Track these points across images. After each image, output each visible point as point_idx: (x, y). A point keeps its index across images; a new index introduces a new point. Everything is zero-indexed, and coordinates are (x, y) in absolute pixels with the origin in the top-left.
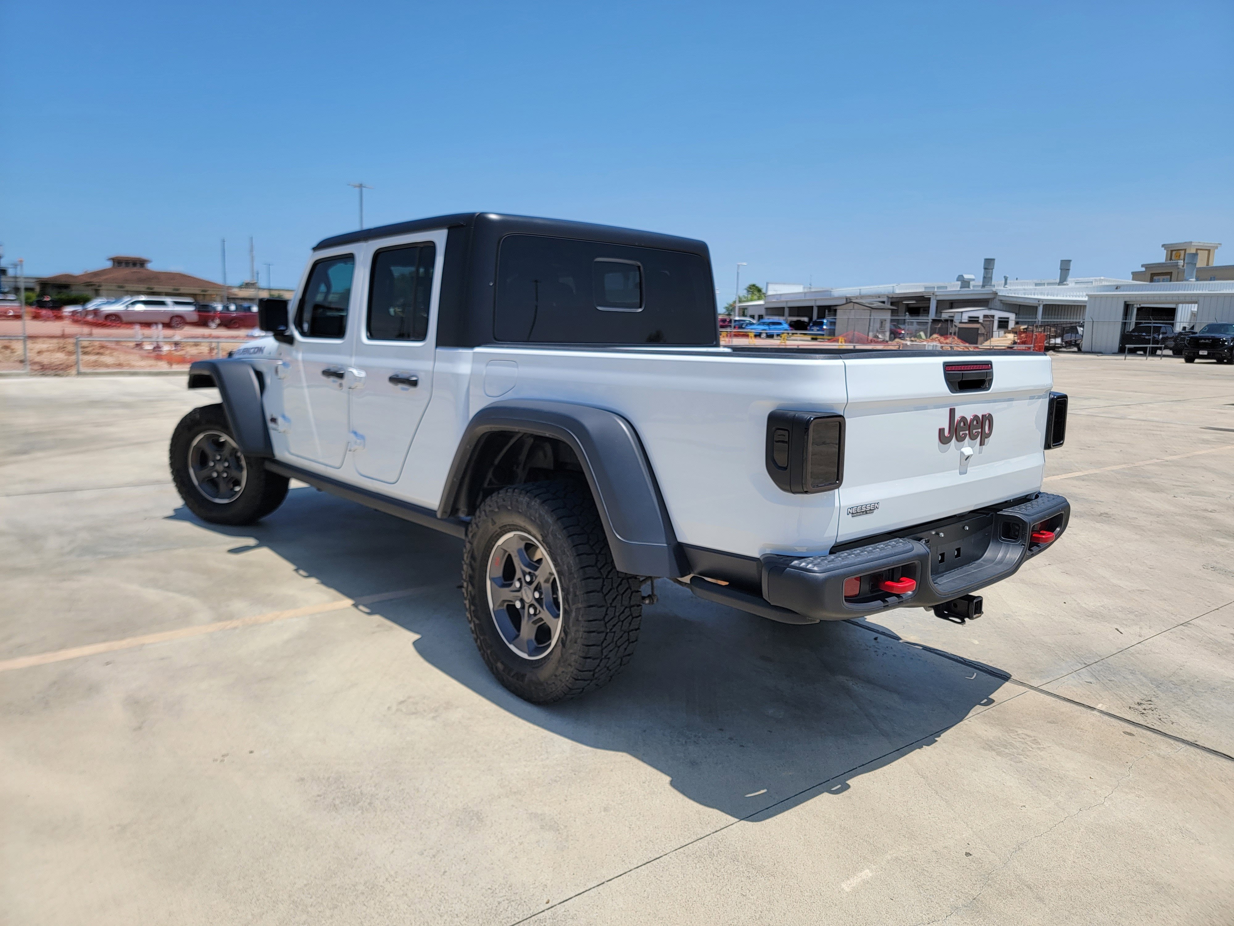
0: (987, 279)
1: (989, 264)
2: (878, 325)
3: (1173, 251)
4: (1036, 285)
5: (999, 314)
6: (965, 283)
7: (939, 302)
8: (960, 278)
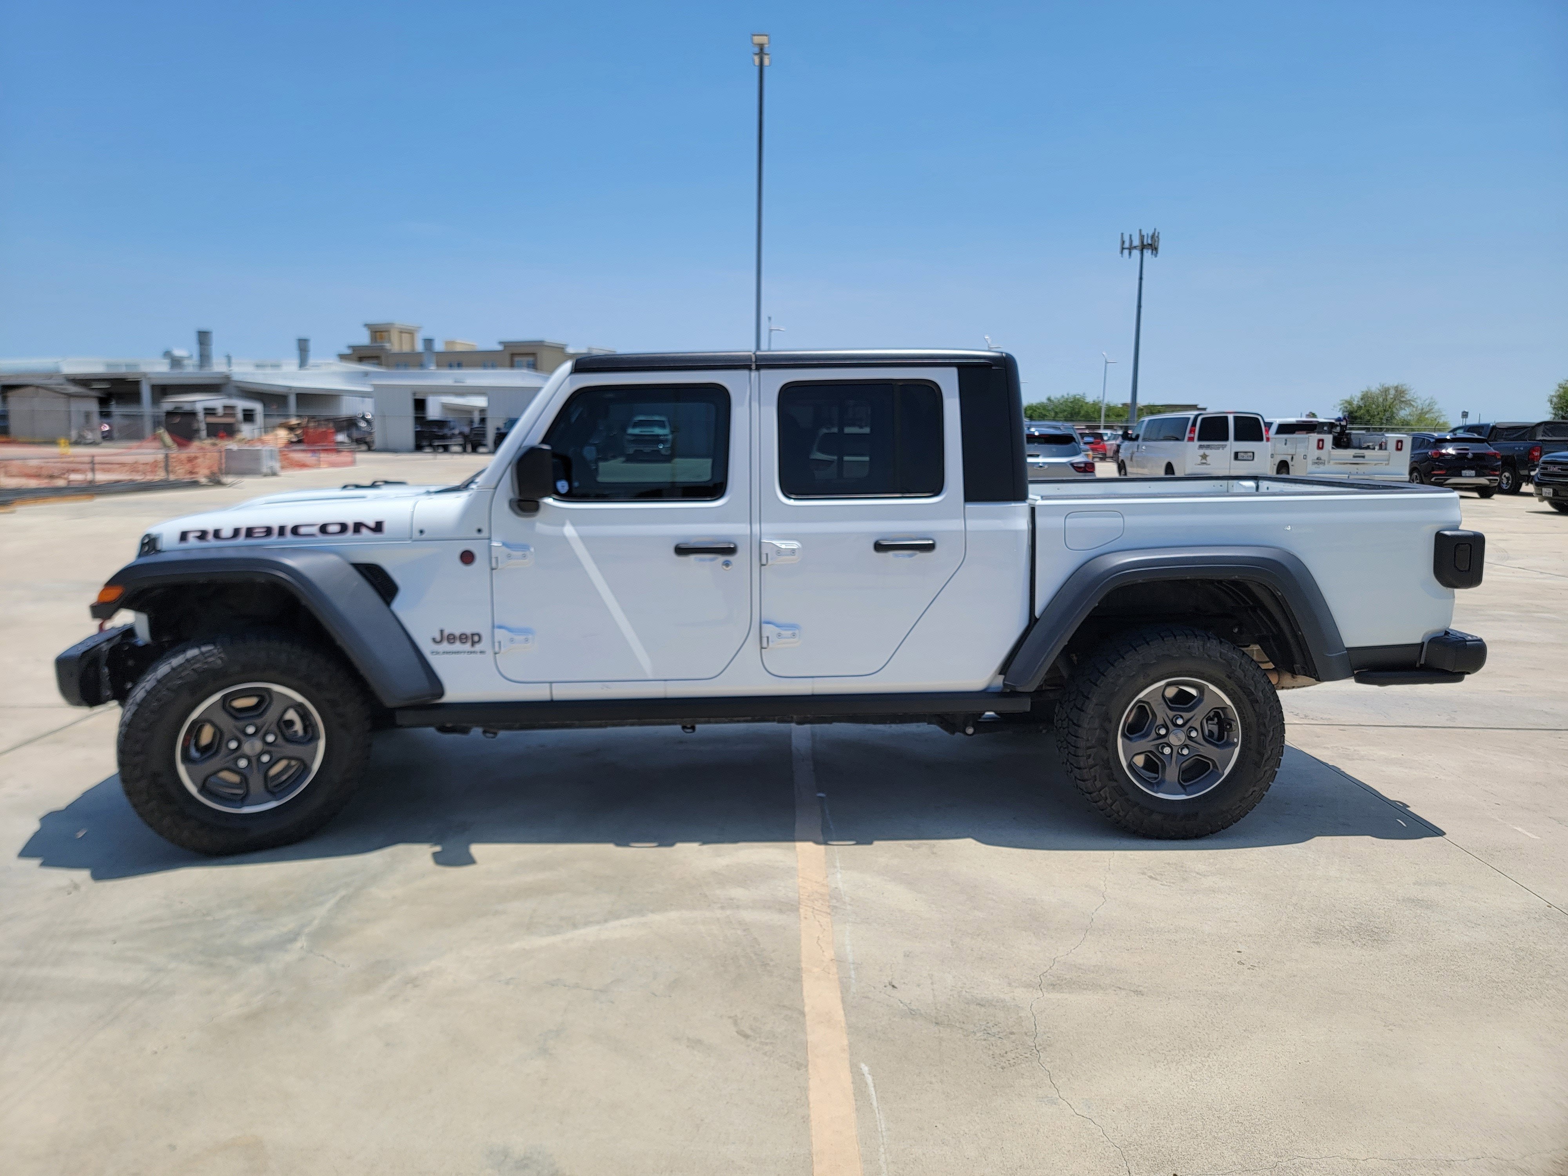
0: (204, 358)
1: (203, 338)
2: (82, 420)
3: (378, 332)
4: (258, 366)
5: (242, 404)
6: (176, 362)
7: (154, 388)
8: (167, 354)
